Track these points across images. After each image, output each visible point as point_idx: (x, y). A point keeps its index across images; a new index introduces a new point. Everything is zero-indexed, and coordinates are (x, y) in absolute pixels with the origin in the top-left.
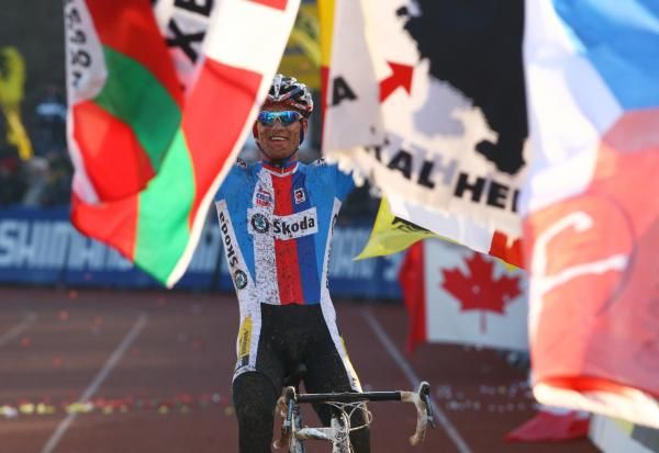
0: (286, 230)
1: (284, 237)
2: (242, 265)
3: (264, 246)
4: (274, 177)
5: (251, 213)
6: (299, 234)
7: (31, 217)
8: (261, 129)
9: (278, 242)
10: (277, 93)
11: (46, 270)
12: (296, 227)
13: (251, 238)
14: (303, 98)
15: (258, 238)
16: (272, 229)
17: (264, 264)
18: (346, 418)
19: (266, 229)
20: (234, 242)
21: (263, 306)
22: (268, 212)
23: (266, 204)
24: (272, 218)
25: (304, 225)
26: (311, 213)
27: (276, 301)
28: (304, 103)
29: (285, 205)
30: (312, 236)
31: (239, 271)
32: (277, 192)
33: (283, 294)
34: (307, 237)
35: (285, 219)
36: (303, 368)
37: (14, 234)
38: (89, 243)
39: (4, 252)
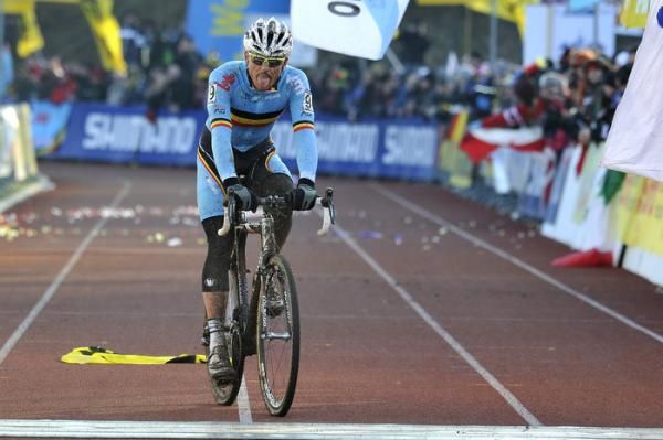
7: (113, 112)
11: (123, 152)
37: (99, 125)
38: (157, 132)
39: (91, 137)
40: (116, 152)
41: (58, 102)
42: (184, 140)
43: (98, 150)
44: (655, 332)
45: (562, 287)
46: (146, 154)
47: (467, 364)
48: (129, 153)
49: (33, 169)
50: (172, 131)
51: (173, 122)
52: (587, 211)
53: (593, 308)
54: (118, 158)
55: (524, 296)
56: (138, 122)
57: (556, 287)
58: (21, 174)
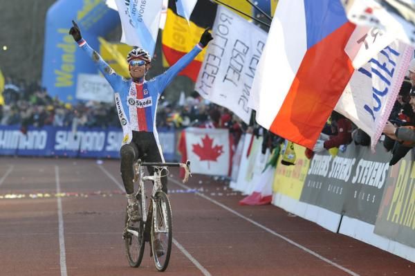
0: (141, 104)
1: (140, 107)
2: (125, 117)
3: (133, 110)
5: (128, 98)
6: (146, 106)
7: (4, 129)
8: (131, 67)
9: (138, 108)
10: (137, 54)
11: (10, 150)
12: (144, 103)
13: (128, 107)
14: (146, 56)
15: (131, 107)
16: (136, 104)
17: (133, 116)
18: (160, 172)
19: (134, 104)
20: (122, 108)
21: (133, 131)
22: (134, 98)
23: (134, 95)
24: (136, 100)
26: (150, 98)
27: (137, 130)
28: (147, 58)
29: (140, 95)
30: (150, 107)
31: (123, 119)
32: (137, 91)
33: (140, 127)
35: (140, 100)
36: (146, 155)
38: (27, 139)
40: (6, 150)
42: (41, 143)
44: (287, 237)
45: (239, 215)
46: (22, 150)
47: (185, 256)
48: (13, 149)
50: (35, 137)
51: (35, 133)
52: (252, 174)
53: (255, 225)
54: (7, 153)
55: (218, 220)
56: (17, 133)
57: (235, 215)
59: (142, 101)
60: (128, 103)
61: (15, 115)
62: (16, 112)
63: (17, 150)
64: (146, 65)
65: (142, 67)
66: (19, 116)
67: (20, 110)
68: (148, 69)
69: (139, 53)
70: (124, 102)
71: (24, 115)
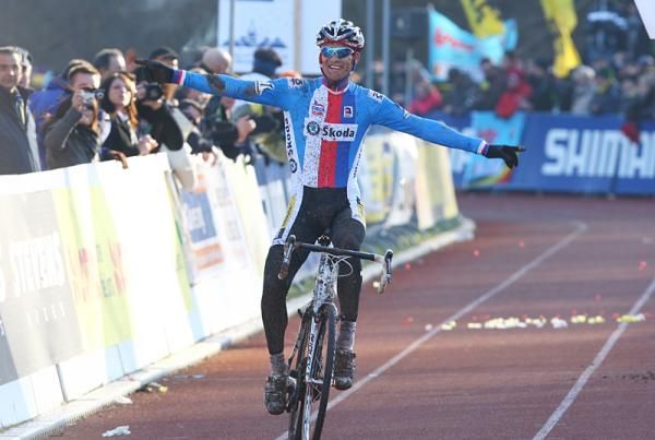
0: (332, 134)
1: (329, 139)
2: (295, 156)
3: (313, 145)
4: (329, 94)
5: (307, 121)
6: (341, 139)
7: (580, 125)
9: (324, 142)
10: (336, 34)
11: (596, 179)
12: (339, 133)
13: (304, 138)
14: (355, 38)
15: (310, 138)
16: (322, 133)
17: (311, 158)
19: (317, 133)
21: (305, 188)
22: (321, 121)
23: (320, 114)
24: (322, 125)
25: (346, 134)
26: (354, 127)
27: (314, 185)
28: (356, 42)
30: (350, 142)
31: (293, 160)
32: (330, 105)
34: (346, 142)
35: (332, 125)
37: (563, 143)
38: (639, 154)
39: (553, 161)
40: (586, 178)
41: (506, 116)
43: (562, 177)
46: (626, 180)
48: (605, 178)
49: (451, 210)
54: (588, 188)
56: (614, 137)
58: (426, 220)
59: (337, 127)
60: (305, 129)
61: (608, 91)
62: (613, 81)
63: (615, 179)
64: (353, 54)
65: (346, 59)
66: (620, 91)
67: (621, 78)
68: (356, 61)
69: (340, 33)
70: (298, 130)
71: (633, 91)
